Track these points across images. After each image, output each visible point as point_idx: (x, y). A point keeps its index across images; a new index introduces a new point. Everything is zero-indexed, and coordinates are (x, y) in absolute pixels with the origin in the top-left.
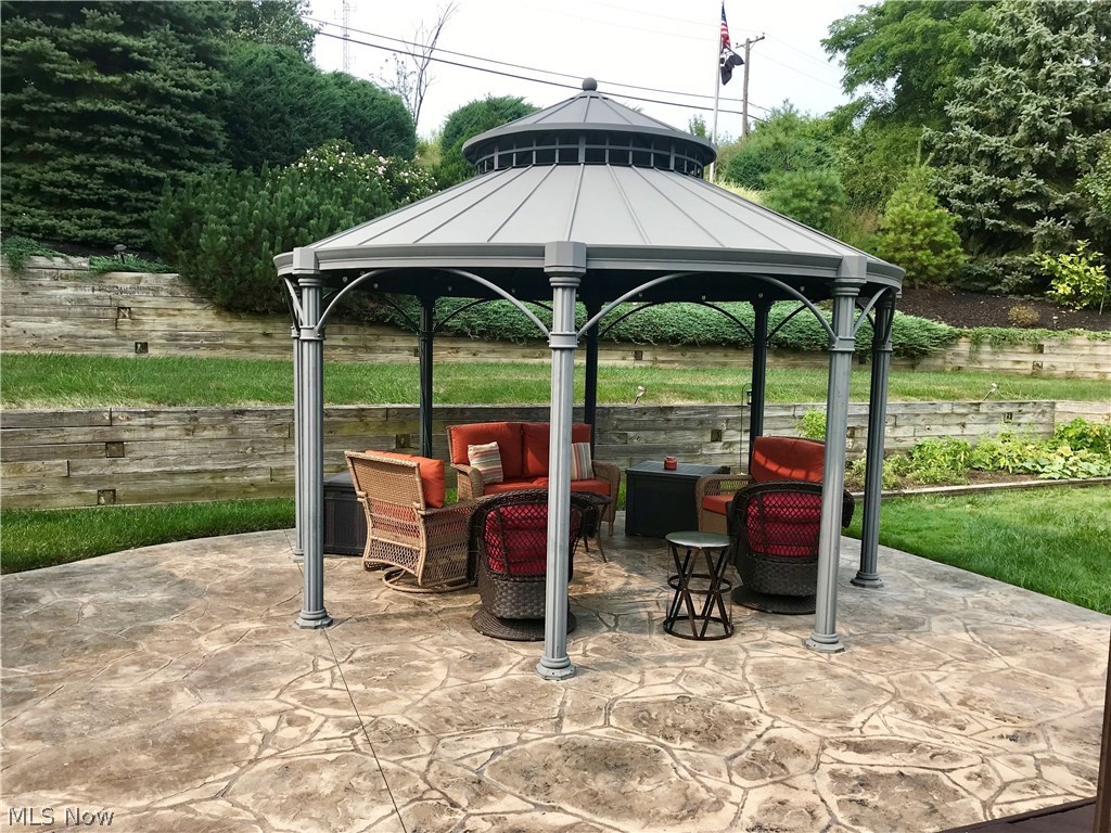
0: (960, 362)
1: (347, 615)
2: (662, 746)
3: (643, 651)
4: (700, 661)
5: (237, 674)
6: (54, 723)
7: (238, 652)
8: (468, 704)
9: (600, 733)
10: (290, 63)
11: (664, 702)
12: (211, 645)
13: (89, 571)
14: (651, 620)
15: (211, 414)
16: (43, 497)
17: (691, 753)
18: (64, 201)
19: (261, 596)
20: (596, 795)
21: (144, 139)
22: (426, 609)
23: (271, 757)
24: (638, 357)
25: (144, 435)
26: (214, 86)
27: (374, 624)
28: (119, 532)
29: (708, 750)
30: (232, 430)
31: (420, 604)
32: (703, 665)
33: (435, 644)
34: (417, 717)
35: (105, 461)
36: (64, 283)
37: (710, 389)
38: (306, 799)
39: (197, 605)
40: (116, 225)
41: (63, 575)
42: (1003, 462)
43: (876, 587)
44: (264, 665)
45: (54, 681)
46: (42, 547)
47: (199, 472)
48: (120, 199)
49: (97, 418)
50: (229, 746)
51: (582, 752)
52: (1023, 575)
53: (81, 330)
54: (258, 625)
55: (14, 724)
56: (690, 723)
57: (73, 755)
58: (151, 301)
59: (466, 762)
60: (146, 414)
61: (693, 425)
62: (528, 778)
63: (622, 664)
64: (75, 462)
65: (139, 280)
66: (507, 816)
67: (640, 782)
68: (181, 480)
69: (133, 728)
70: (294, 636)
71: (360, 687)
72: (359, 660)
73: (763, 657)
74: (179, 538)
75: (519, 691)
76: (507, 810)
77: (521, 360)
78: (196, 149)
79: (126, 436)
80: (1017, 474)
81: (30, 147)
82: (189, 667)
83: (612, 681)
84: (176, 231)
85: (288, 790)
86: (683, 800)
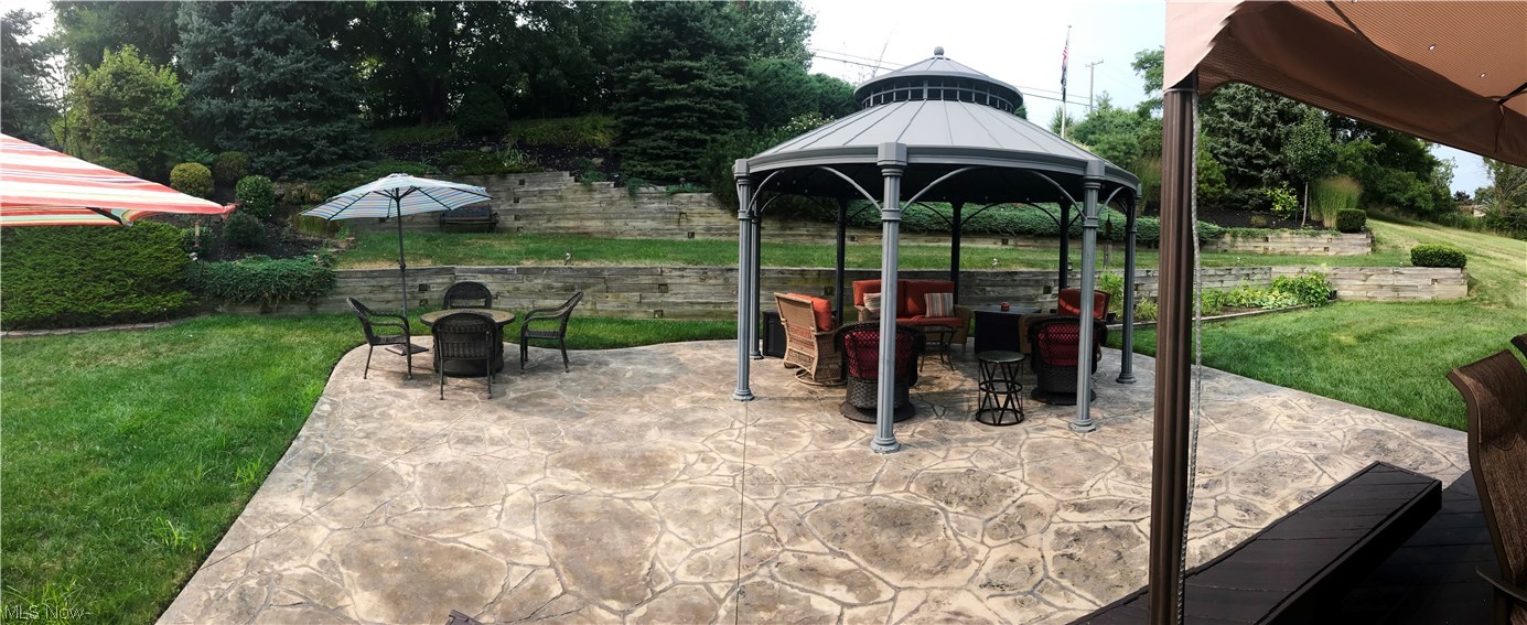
0: (1225, 247)
1: (764, 395)
2: (942, 509)
3: (955, 434)
4: (992, 442)
5: (687, 424)
6: (589, 433)
7: (693, 410)
8: (815, 465)
9: (899, 496)
10: (789, 69)
11: (956, 474)
12: (680, 403)
13: (640, 353)
14: (969, 411)
15: (714, 271)
16: (628, 312)
17: (961, 517)
18: (658, 157)
19: (720, 377)
20: (876, 547)
21: (698, 118)
22: (814, 396)
23: (683, 481)
24: (1005, 242)
25: (678, 281)
26: (739, 83)
27: (779, 403)
28: (659, 334)
29: (973, 514)
30: (726, 279)
31: (812, 392)
32: (993, 445)
33: (810, 420)
34: (780, 469)
35: (659, 294)
36: (653, 201)
37: (1047, 261)
38: (694, 514)
39: (683, 378)
40: (683, 168)
41: (626, 353)
42: (1243, 301)
43: (1131, 383)
44: (704, 420)
45: (598, 410)
46: (620, 337)
47: (706, 303)
48: (686, 153)
49: (654, 271)
50: (664, 468)
51: (879, 511)
52: (1240, 368)
53: (661, 226)
54: (711, 395)
55: (572, 429)
56: (969, 492)
57: (590, 453)
58: (697, 209)
59: (798, 508)
60: (680, 269)
61: (1031, 283)
62: (834, 527)
63: (937, 443)
64: (644, 295)
65: (691, 197)
66: (809, 555)
67: (915, 540)
68: (698, 308)
69: (622, 445)
70: (727, 404)
71: (753, 444)
72: (760, 425)
73: (1038, 438)
74: (690, 340)
75: (855, 459)
76: (810, 550)
77: (922, 244)
78: (727, 122)
79: (669, 281)
80: (1251, 307)
81: (643, 130)
82: (663, 415)
83: (925, 456)
84: (712, 169)
85: (684, 506)
86: (941, 556)
